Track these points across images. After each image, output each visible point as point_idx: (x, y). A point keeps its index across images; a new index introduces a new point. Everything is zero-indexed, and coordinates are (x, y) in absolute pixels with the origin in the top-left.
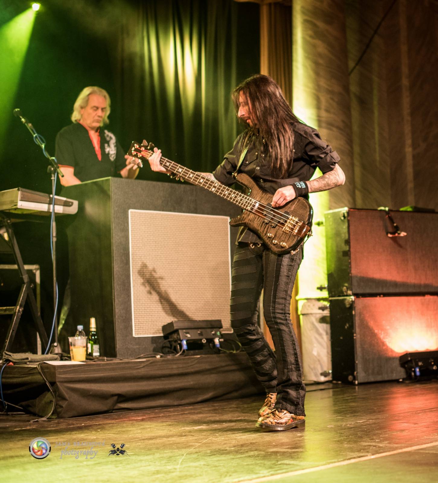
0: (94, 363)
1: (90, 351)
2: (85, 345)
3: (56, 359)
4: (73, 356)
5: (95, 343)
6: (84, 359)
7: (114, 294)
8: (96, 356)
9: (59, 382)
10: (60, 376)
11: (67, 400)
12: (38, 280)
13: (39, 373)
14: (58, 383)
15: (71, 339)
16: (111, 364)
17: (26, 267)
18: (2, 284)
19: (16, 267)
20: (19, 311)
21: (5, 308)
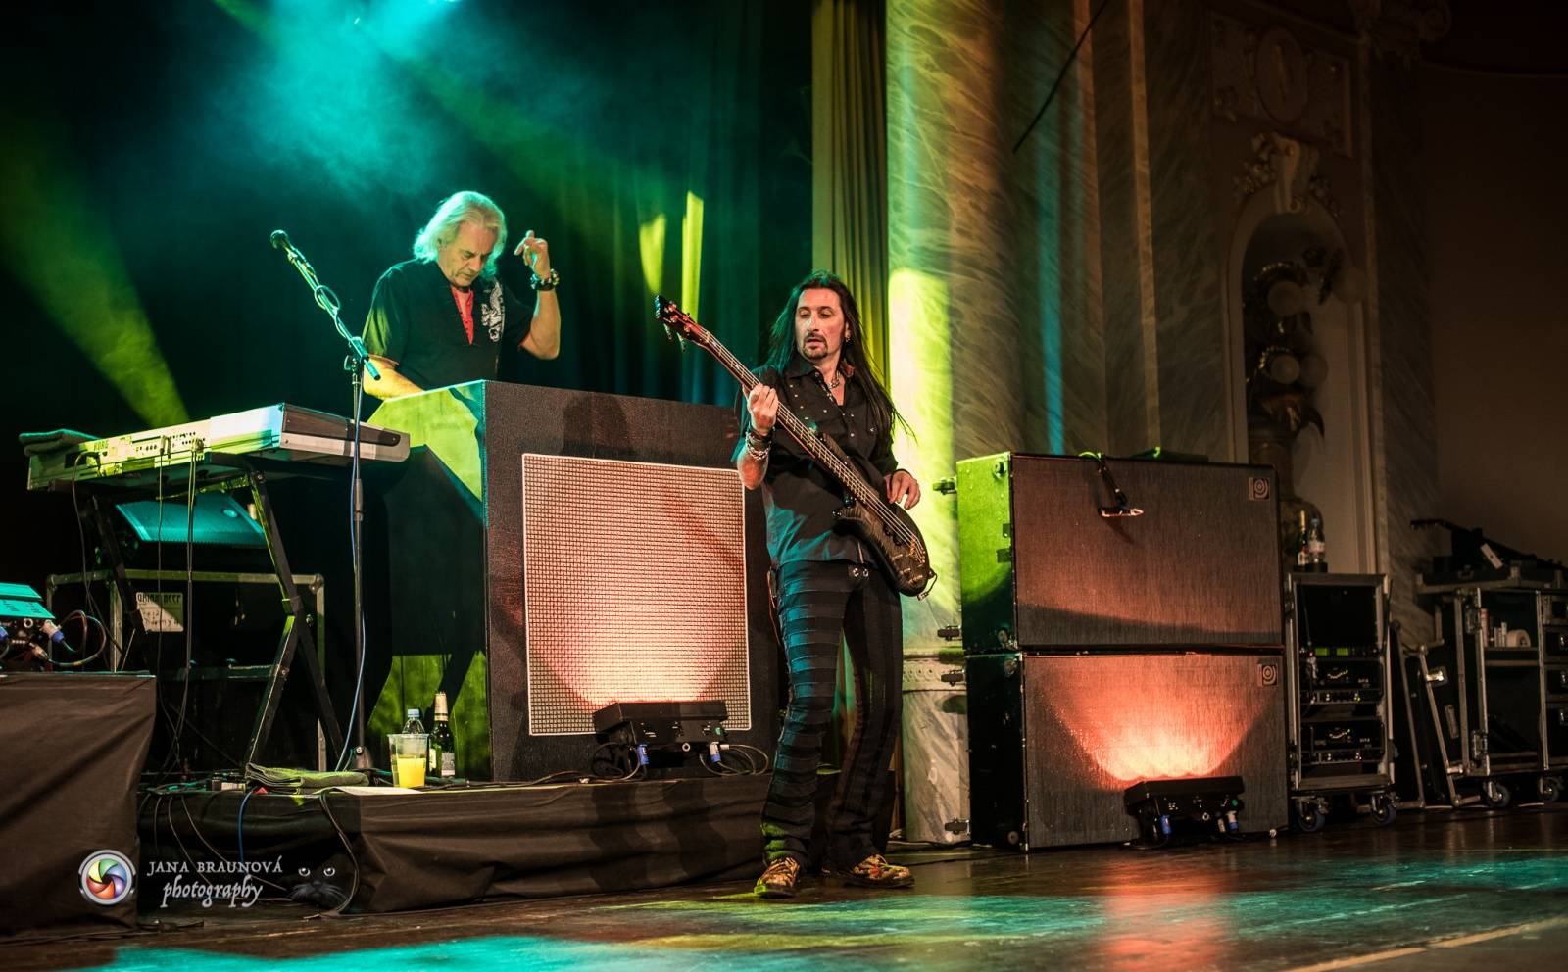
0: (444, 791)
1: (433, 765)
2: (423, 751)
3: (360, 783)
4: (397, 774)
5: (445, 748)
6: (422, 784)
7: (489, 641)
8: (446, 777)
9: (367, 832)
10: (369, 820)
11: (383, 872)
12: (320, 608)
13: (325, 813)
14: (365, 837)
15: (392, 739)
16: (479, 794)
17: (297, 579)
18: (243, 617)
19: (274, 578)
20: (280, 673)
21: (251, 668)
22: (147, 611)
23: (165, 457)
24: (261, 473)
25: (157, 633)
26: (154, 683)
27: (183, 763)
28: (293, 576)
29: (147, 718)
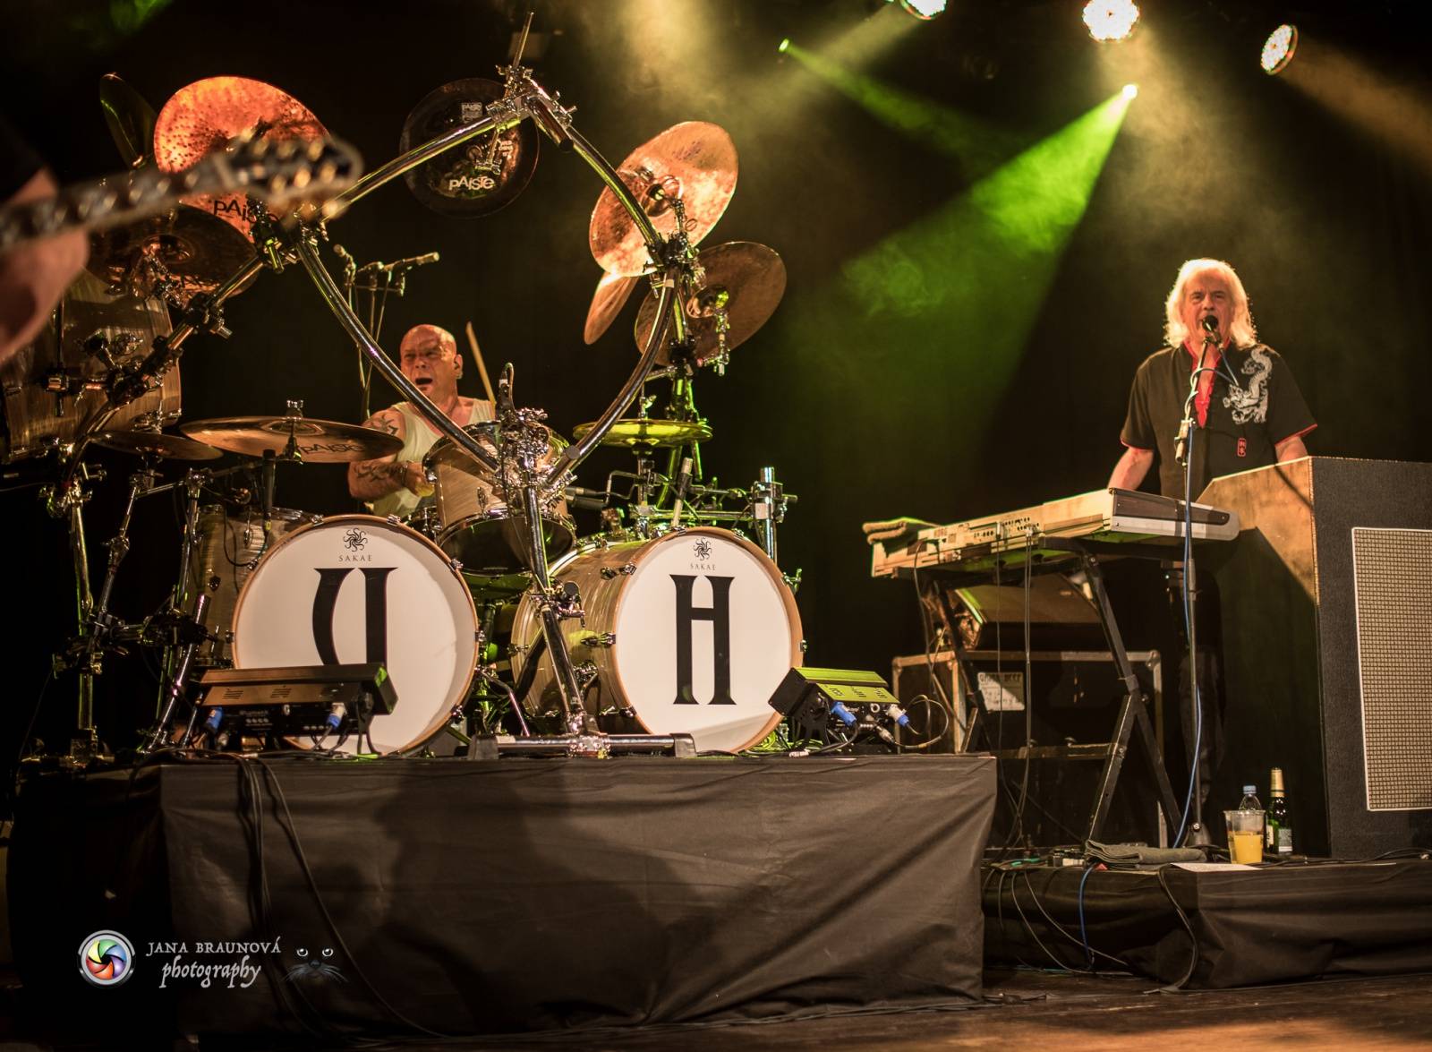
0: (1281, 868)
1: (1271, 841)
2: (1260, 828)
3: (1197, 860)
4: (1234, 852)
5: (1282, 825)
6: (1258, 860)
7: (1323, 717)
8: (1284, 853)
9: (1205, 909)
10: (1206, 897)
11: (1222, 949)
12: (1158, 684)
13: (1163, 889)
14: (1203, 913)
15: (1228, 816)
16: (1317, 870)
17: (1132, 657)
18: (1082, 694)
19: (1108, 656)
20: (1118, 752)
21: (1089, 746)
22: (989, 691)
23: (1001, 543)
24: (1094, 556)
25: (998, 712)
26: (995, 762)
27: (1026, 839)
28: (1127, 654)
29: (988, 798)
